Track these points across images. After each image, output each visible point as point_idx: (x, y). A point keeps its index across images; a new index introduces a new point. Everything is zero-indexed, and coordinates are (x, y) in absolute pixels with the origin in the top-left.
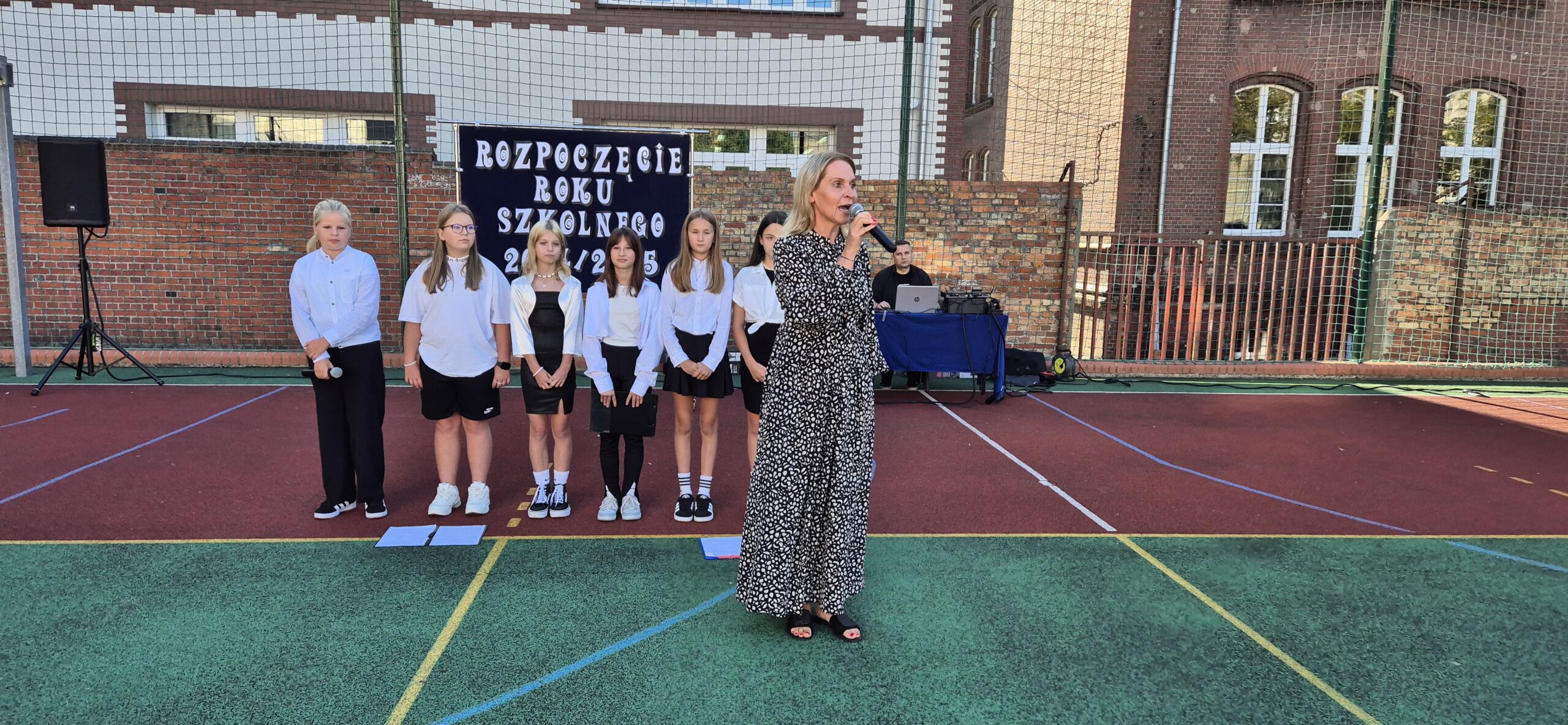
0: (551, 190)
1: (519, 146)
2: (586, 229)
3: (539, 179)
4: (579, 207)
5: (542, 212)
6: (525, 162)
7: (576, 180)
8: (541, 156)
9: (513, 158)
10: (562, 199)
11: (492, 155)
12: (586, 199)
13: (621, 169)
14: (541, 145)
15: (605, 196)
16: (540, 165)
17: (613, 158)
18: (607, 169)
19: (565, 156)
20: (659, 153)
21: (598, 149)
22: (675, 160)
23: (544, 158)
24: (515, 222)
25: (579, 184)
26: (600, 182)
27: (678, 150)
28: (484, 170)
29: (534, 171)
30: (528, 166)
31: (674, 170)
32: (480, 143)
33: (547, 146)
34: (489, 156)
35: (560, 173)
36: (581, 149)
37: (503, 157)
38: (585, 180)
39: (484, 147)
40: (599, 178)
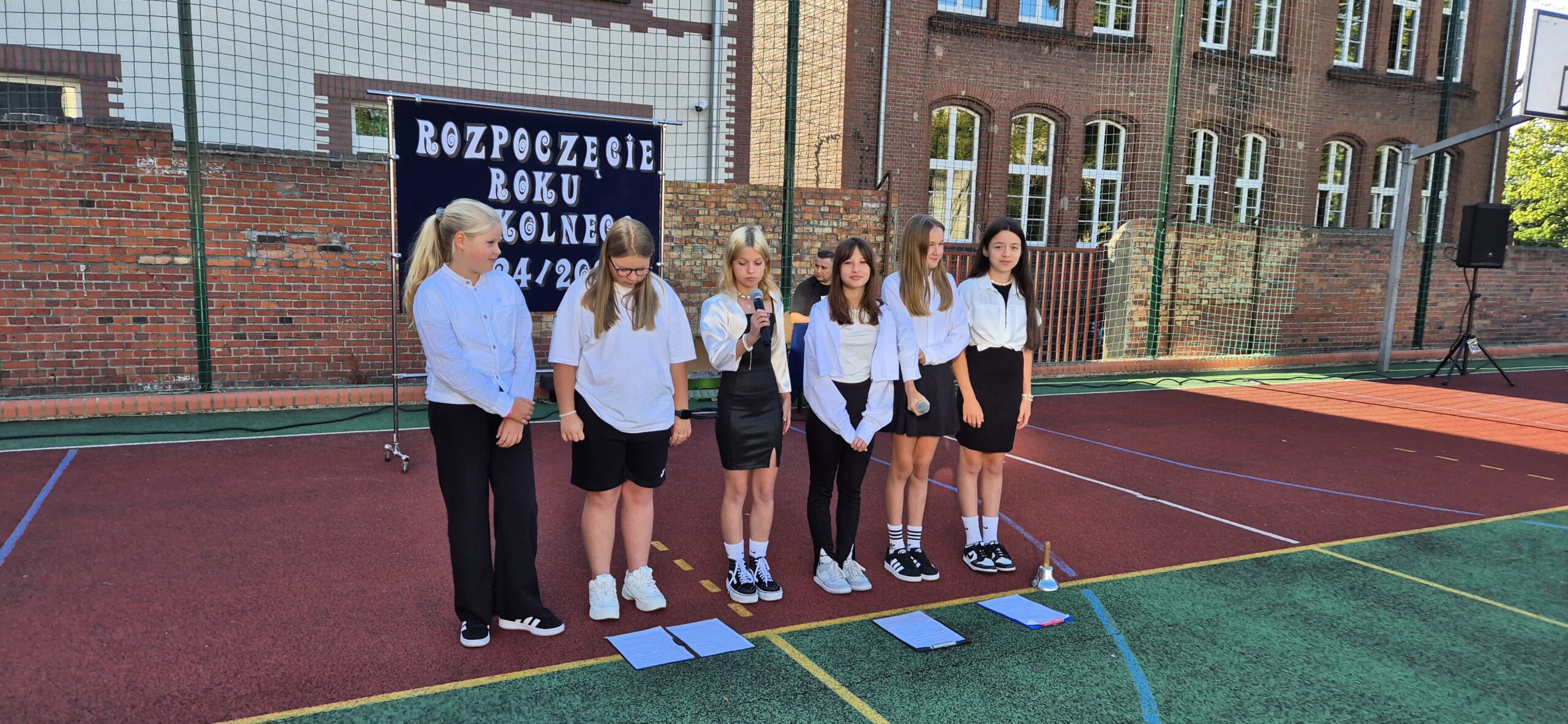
0: (509, 185)
1: (470, 129)
2: (550, 234)
3: (494, 171)
4: (542, 207)
6: (478, 150)
7: (538, 175)
8: (498, 143)
9: (464, 144)
10: (521, 198)
11: (437, 139)
12: (549, 198)
13: (589, 163)
14: (496, 129)
15: (571, 195)
16: (496, 154)
17: (580, 149)
18: (573, 163)
19: (525, 145)
20: (630, 145)
21: (564, 138)
22: (647, 154)
23: (501, 146)
25: (542, 179)
26: (565, 178)
27: (649, 143)
28: (427, 158)
29: (489, 162)
30: (482, 155)
31: (646, 166)
32: (422, 123)
33: (504, 130)
34: (433, 140)
35: (519, 165)
36: (543, 137)
37: (450, 142)
38: (549, 175)
39: (427, 129)
40: (564, 173)
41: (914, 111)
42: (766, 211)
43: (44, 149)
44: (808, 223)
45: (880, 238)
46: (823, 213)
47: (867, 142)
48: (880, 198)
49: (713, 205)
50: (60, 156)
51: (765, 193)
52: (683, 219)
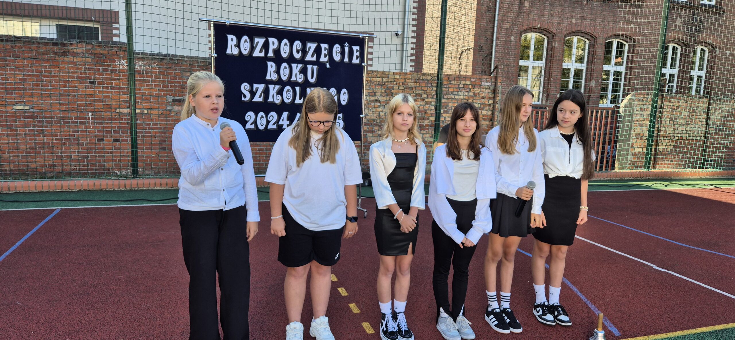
0: (278, 72)
1: (256, 40)
2: (300, 99)
3: (269, 64)
4: (296, 84)
5: (271, 87)
6: (261, 52)
7: (294, 66)
8: (272, 47)
9: (253, 48)
10: (284, 78)
11: (238, 45)
12: (300, 78)
13: (323, 59)
14: (271, 40)
15: (312, 77)
16: (271, 54)
17: (318, 51)
18: (314, 59)
19: (287, 48)
20: (347, 49)
21: (309, 45)
22: (356, 54)
23: (273, 50)
24: (253, 94)
25: (296, 68)
26: (309, 67)
27: (358, 48)
28: (232, 56)
29: (266, 58)
30: (263, 55)
31: (355, 61)
32: (230, 37)
33: (275, 41)
34: (235, 46)
35: (283, 60)
36: (298, 44)
37: (245, 47)
38: (300, 66)
39: (232, 40)
40: (309, 64)
41: (511, 36)
42: (429, 87)
43: (73, 56)
44: (452, 93)
45: (491, 102)
46: (460, 88)
47: (486, 51)
48: (491, 80)
49: (401, 84)
50: (80, 59)
51: (429, 78)
52: (385, 91)
